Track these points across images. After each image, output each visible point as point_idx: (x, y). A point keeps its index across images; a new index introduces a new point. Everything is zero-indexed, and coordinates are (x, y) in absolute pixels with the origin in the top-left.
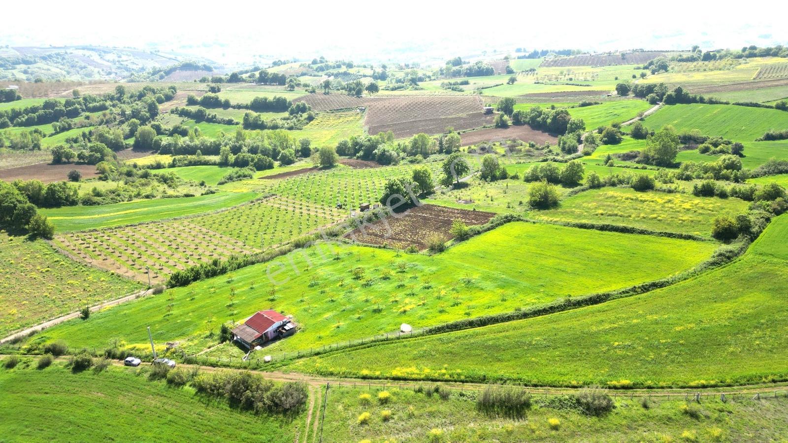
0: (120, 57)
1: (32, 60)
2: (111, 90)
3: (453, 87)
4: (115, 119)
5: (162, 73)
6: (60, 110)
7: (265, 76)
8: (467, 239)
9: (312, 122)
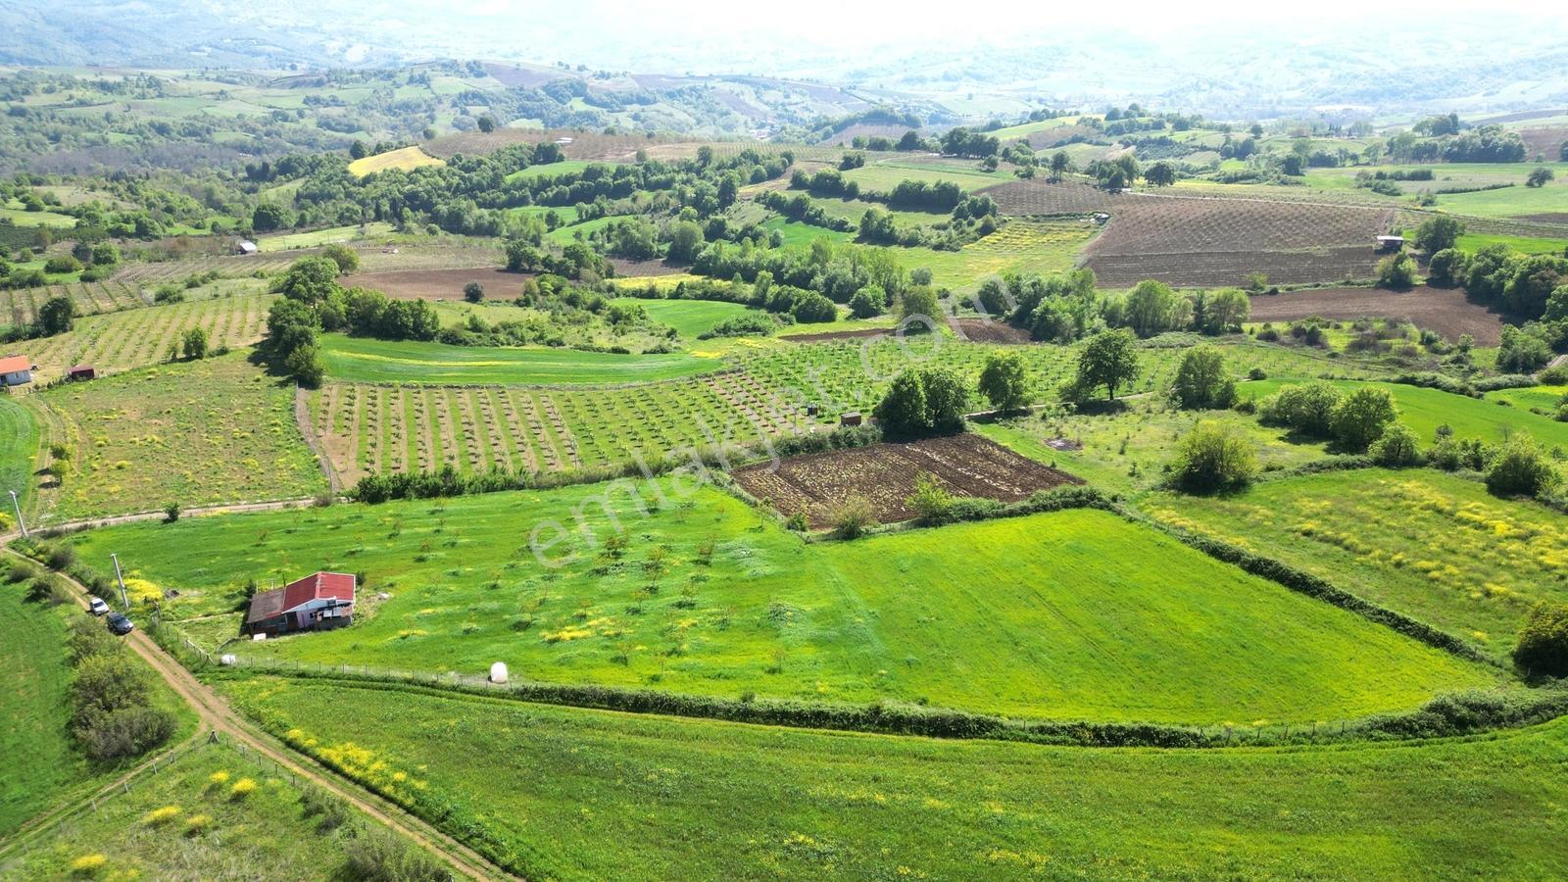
0: (787, 97)
1: (651, 97)
2: (691, 155)
3: (1380, 185)
4: (668, 204)
5: (829, 128)
6: (605, 183)
7: (959, 140)
8: (938, 524)
9: (985, 238)
